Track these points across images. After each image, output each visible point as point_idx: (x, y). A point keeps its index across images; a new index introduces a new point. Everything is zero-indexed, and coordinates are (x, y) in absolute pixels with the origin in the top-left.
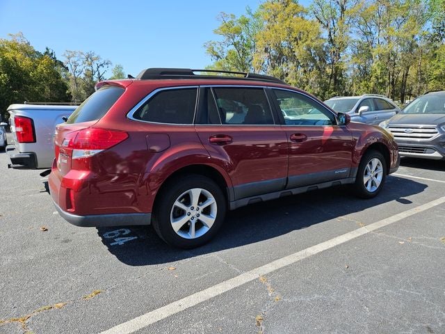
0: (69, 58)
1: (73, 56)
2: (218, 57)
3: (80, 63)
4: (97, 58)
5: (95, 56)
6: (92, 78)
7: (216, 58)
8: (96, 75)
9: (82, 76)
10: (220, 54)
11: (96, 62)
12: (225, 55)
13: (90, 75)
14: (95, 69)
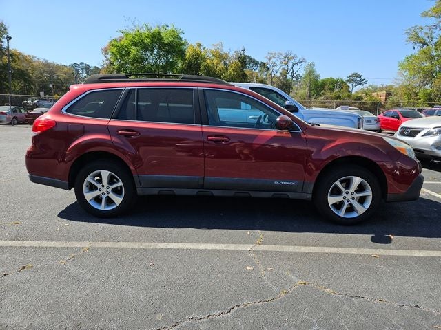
0: (270, 59)
1: (274, 57)
2: (424, 44)
3: (278, 63)
4: (293, 58)
5: (292, 56)
6: (286, 77)
7: (421, 45)
8: (290, 74)
9: (278, 74)
10: (427, 40)
11: (291, 61)
12: (435, 40)
13: (284, 74)
14: (290, 67)
